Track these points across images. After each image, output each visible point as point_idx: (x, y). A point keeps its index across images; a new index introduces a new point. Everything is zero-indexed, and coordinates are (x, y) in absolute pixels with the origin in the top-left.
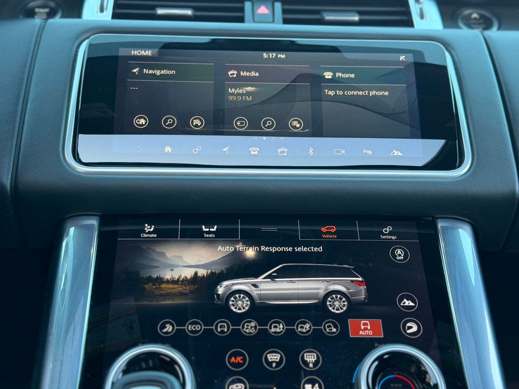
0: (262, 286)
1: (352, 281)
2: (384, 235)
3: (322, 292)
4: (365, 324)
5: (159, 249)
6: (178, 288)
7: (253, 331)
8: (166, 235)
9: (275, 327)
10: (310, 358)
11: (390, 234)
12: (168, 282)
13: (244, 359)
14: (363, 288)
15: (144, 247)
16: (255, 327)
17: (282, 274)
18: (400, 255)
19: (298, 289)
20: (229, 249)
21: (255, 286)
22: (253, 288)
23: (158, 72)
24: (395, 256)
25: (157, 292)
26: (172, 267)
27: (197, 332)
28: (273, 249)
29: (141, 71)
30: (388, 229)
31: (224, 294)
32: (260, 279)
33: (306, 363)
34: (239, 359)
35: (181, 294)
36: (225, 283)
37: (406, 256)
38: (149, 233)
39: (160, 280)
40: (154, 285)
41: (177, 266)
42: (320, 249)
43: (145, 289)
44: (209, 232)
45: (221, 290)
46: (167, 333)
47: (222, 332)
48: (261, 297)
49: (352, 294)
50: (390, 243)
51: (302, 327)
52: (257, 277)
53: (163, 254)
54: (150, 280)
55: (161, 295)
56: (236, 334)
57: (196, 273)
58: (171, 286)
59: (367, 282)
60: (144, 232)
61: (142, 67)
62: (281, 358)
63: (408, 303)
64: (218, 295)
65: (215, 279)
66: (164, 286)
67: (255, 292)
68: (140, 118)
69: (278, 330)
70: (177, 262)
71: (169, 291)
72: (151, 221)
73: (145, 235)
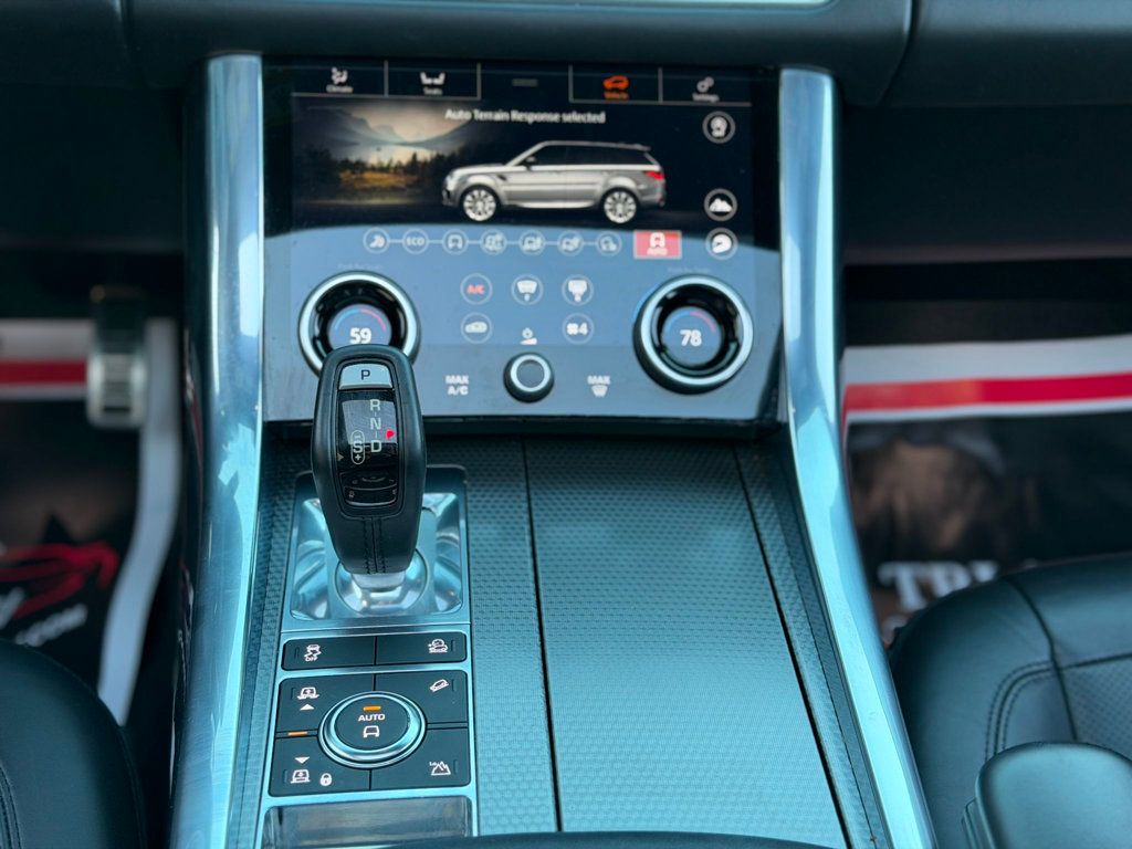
0: (512, 179)
1: (645, 172)
2: (699, 93)
3: (599, 189)
4: (657, 239)
5: (358, 113)
6: (389, 180)
7: (498, 248)
8: (367, 87)
9: (530, 242)
10: (578, 288)
11: (711, 91)
12: (373, 169)
13: (486, 289)
14: (660, 183)
15: (331, 108)
16: (502, 242)
17: (545, 157)
18: (719, 129)
19: (565, 184)
20: (463, 116)
21: (502, 177)
22: (500, 182)
24: (710, 130)
25: (358, 185)
26: (378, 144)
27: (417, 248)
28: (531, 118)
30: (707, 83)
31: (456, 191)
32: (510, 167)
33: (571, 296)
34: (479, 289)
35: (394, 190)
36: (459, 173)
37: (728, 131)
38: (340, 84)
39: (360, 167)
40: (353, 173)
41: (386, 143)
42: (601, 118)
43: (339, 179)
44: (432, 86)
45: (452, 183)
46: (377, 248)
47: (455, 248)
48: (511, 195)
49: (644, 193)
50: (708, 109)
51: (568, 243)
52: (504, 161)
53: (362, 122)
54: (346, 165)
55: (365, 190)
56: (476, 251)
57: (415, 156)
58: (378, 176)
59: (668, 173)
60: (331, 82)
62: (538, 288)
63: (720, 206)
64: (448, 192)
65: (443, 166)
66: (367, 175)
67: (502, 189)
69: (534, 247)
70: (384, 136)
71: (377, 184)
72: (341, 63)
73: (335, 89)
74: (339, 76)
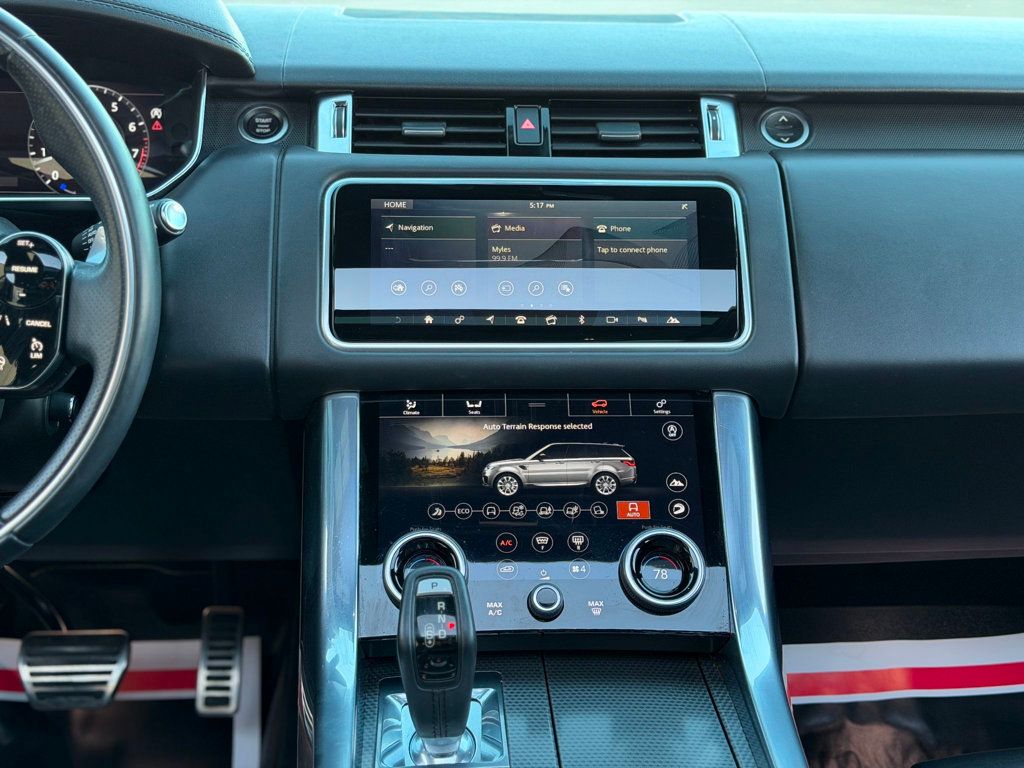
0: (530, 468)
1: (622, 461)
2: (658, 409)
3: (591, 474)
4: (633, 506)
5: (424, 427)
6: (445, 471)
7: (521, 514)
8: (430, 411)
9: (544, 510)
10: (578, 540)
11: (665, 407)
12: (434, 464)
13: (514, 543)
14: (633, 469)
15: (407, 426)
16: (524, 510)
17: (551, 454)
18: (672, 432)
19: (567, 470)
20: (496, 427)
21: (523, 467)
22: (521, 470)
23: (414, 229)
24: (667, 433)
25: (424, 476)
26: (438, 448)
27: (466, 515)
28: (541, 427)
29: (395, 227)
30: (663, 402)
31: (491, 476)
32: (528, 460)
33: (574, 546)
34: (509, 542)
35: (448, 477)
36: (493, 465)
37: (678, 433)
38: (412, 410)
39: (425, 462)
40: (421, 467)
41: (444, 447)
42: (590, 426)
43: (412, 471)
44: (474, 409)
45: (488, 472)
46: (437, 516)
47: (491, 515)
48: (528, 477)
49: (621, 475)
50: (665, 419)
51: (570, 510)
52: (524, 457)
53: (427, 433)
54: (416, 461)
55: (428, 478)
56: (506, 517)
57: (462, 455)
58: (438, 468)
59: (637, 462)
60: (406, 409)
61: (397, 222)
62: (550, 541)
63: (677, 483)
64: (486, 478)
65: (482, 460)
66: (430, 468)
67: (523, 474)
68: (397, 284)
69: (547, 513)
70: (442, 442)
71: (436, 473)
72: (412, 396)
73: (408, 413)
74: (410, 405)
